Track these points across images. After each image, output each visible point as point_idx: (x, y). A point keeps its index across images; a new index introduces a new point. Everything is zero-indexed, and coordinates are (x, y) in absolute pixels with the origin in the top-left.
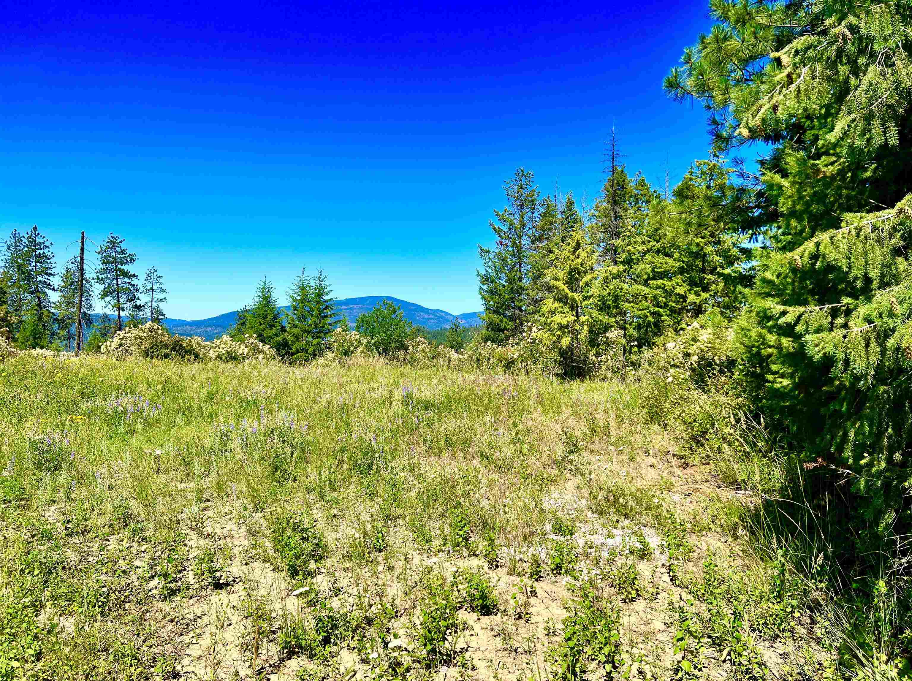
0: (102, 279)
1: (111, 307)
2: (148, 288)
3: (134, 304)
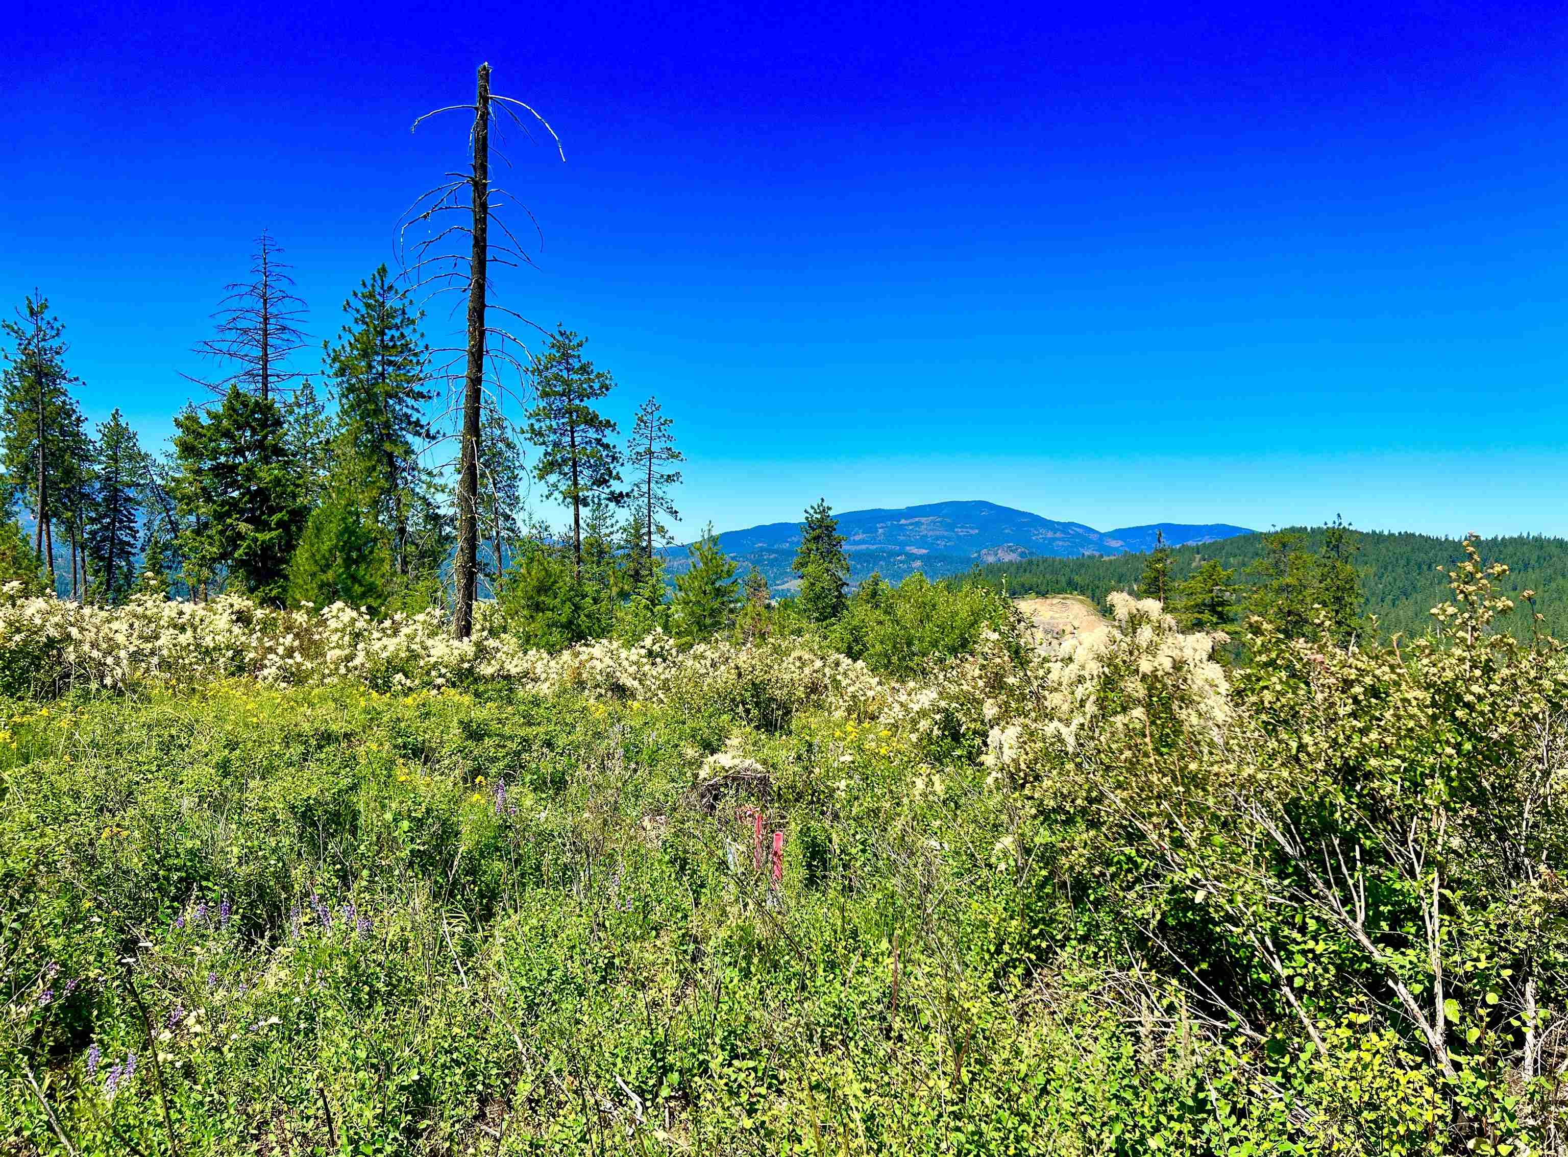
0: (541, 433)
1: (560, 497)
2: (641, 449)
3: (607, 491)
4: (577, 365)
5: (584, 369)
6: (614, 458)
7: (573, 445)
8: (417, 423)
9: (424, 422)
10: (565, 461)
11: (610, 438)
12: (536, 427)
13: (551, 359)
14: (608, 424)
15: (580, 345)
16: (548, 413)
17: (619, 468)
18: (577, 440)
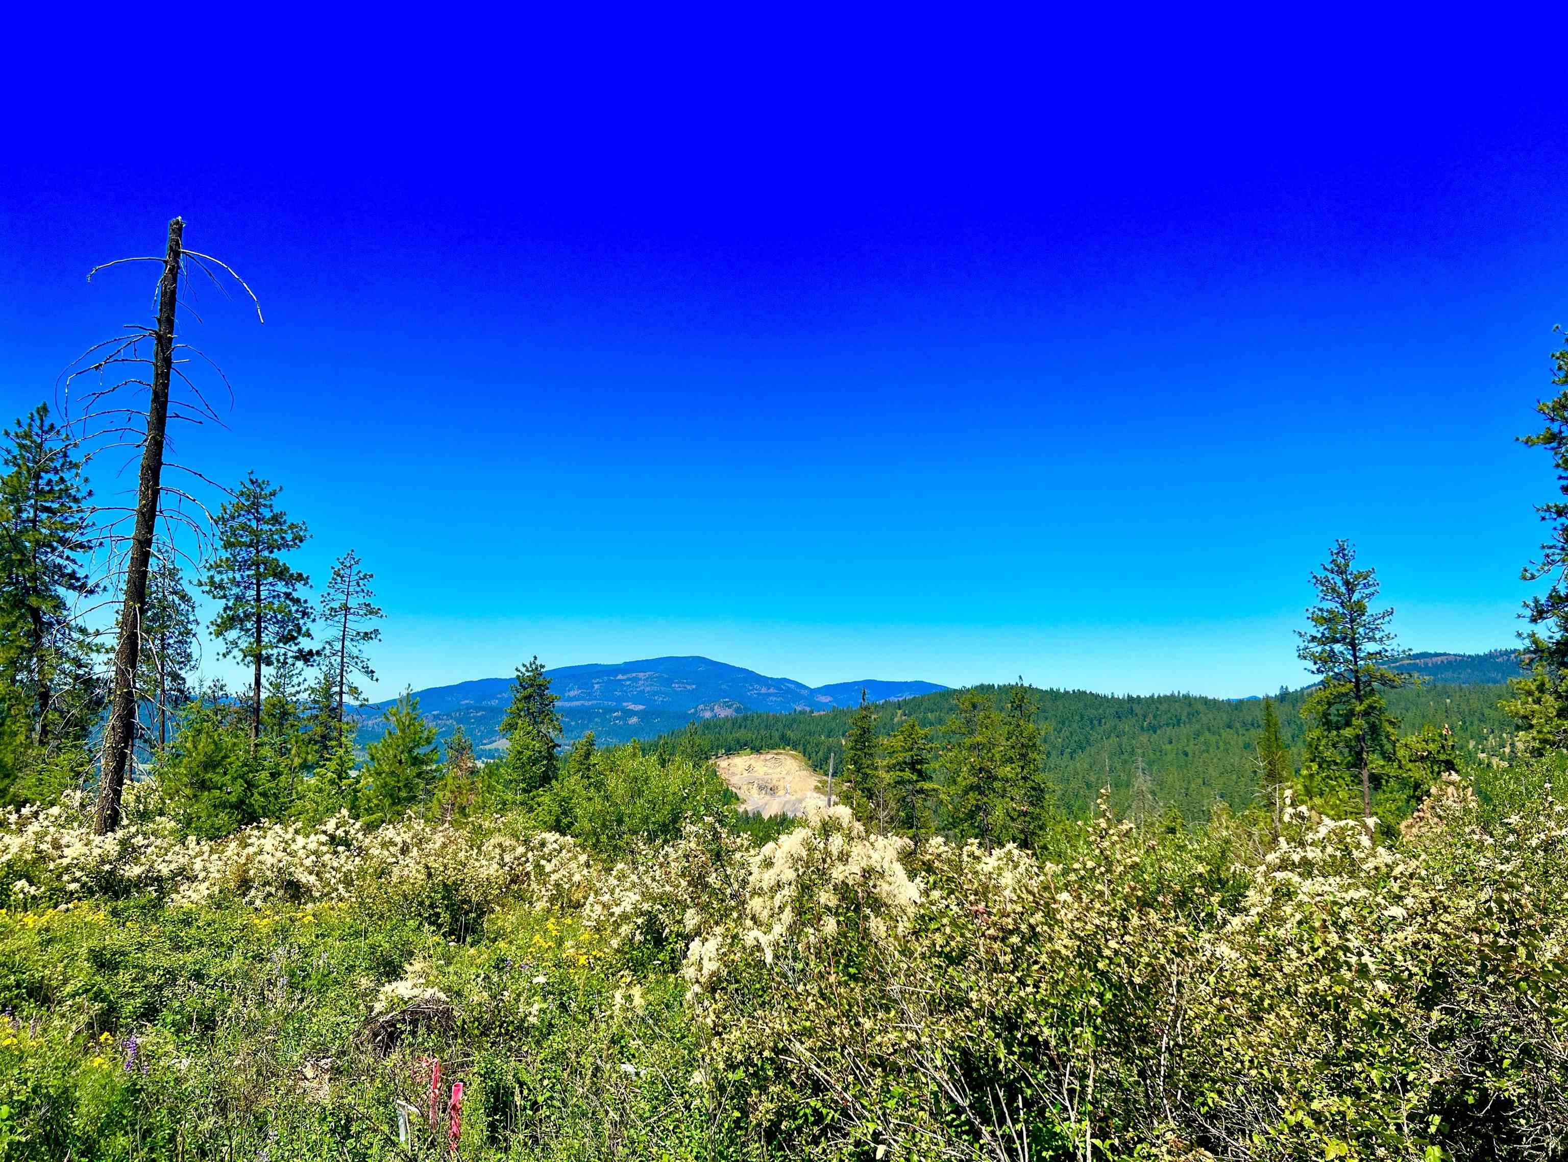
0: (222, 586)
1: (240, 656)
2: (336, 605)
3: (295, 648)
4: (268, 515)
5: (276, 519)
6: (305, 614)
7: (258, 599)
8: (73, 576)
9: (81, 574)
10: (247, 616)
11: (301, 591)
12: (217, 579)
13: (238, 507)
14: (300, 577)
15: (273, 494)
16: (231, 565)
17: (309, 624)
18: (264, 594)
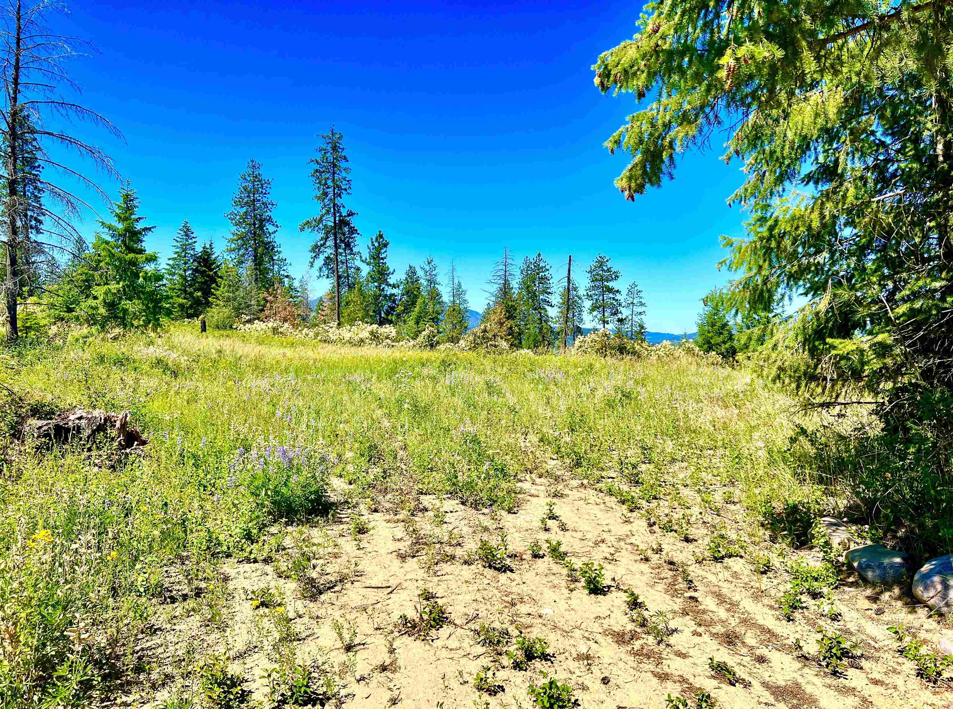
0: (591, 296)
2: (630, 302)
3: (617, 318)
4: (606, 269)
5: (609, 270)
7: (603, 300)
8: (548, 302)
10: (600, 306)
11: (618, 297)
12: (589, 293)
13: (596, 267)
14: (618, 291)
15: (607, 261)
16: (594, 288)
17: (621, 309)
18: (605, 298)
